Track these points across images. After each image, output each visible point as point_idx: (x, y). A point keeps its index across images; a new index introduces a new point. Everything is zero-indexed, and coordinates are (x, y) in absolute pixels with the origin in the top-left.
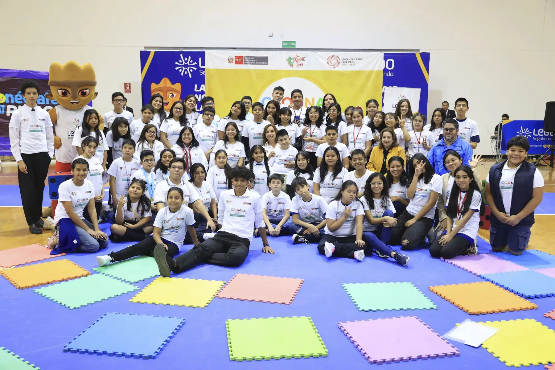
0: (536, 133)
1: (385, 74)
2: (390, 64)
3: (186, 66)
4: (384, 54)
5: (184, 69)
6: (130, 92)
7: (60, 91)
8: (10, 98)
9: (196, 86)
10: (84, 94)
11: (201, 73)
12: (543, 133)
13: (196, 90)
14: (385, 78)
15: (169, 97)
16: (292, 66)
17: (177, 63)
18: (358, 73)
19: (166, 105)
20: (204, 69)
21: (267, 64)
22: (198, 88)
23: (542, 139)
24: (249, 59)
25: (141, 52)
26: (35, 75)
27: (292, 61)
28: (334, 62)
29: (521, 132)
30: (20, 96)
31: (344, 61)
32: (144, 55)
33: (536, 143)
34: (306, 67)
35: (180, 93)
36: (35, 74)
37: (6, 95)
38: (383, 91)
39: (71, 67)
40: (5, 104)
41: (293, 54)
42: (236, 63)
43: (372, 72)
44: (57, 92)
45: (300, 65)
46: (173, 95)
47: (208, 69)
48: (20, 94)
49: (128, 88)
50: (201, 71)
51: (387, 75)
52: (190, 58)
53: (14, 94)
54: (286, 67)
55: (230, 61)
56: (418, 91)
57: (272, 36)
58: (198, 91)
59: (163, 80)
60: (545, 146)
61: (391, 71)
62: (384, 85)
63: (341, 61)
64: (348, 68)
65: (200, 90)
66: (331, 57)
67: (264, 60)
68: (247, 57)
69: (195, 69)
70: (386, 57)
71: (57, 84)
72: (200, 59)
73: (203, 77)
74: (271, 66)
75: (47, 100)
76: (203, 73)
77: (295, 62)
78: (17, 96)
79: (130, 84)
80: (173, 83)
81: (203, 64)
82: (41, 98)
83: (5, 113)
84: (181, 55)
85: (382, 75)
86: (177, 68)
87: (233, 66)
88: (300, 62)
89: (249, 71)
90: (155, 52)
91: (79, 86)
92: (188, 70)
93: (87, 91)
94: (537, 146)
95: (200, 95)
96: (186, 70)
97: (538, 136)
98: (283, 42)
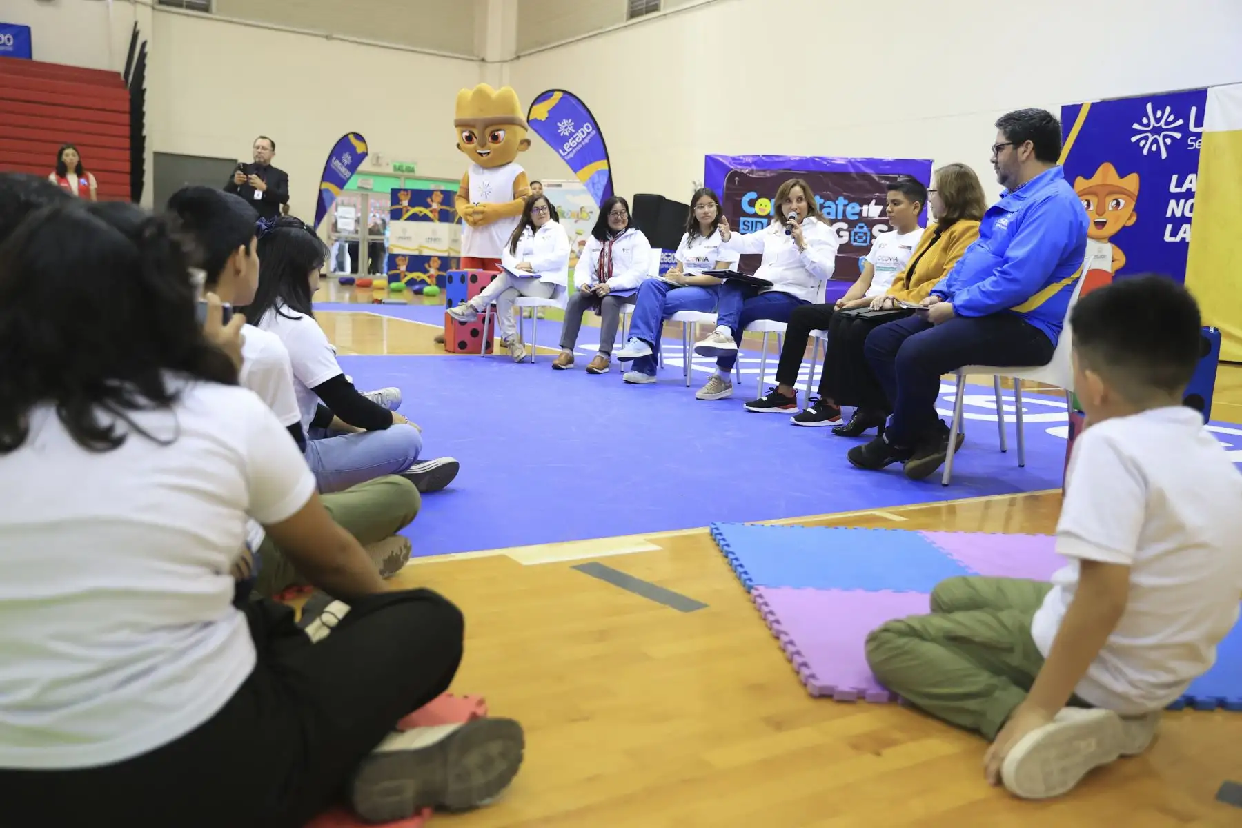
3: (1157, 130)
5: (1151, 139)
9: (1175, 178)
10: (495, 138)
11: (1192, 146)
13: (1173, 189)
15: (1110, 208)
17: (1135, 126)
19: (1101, 226)
20: (1199, 136)
22: (1179, 184)
26: (826, 165)
32: (1068, 115)
35: (1135, 199)
36: (825, 163)
37: (772, 200)
40: (769, 216)
46: (1118, 204)
47: (1211, 134)
50: (1192, 141)
52: (1168, 109)
58: (1178, 190)
59: (1101, 168)
65: (1184, 189)
69: (1178, 136)
72: (1194, 110)
73: (1196, 154)
75: (840, 209)
76: (1196, 145)
80: (1122, 174)
81: (1199, 122)
82: (829, 207)
84: (1149, 107)
86: (1134, 139)
90: (1093, 103)
92: (1161, 140)
93: (501, 133)
95: (1182, 201)
96: (1155, 141)
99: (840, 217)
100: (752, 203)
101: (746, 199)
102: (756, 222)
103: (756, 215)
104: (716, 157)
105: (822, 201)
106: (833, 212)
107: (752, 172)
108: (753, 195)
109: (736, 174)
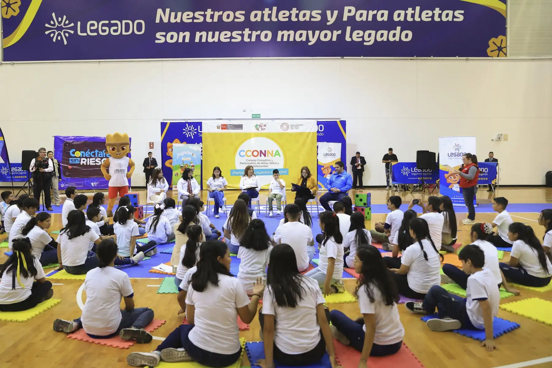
0: (413, 170)
1: (318, 134)
2: (321, 128)
3: (190, 131)
4: (317, 122)
5: (188, 133)
6: (153, 148)
7: (111, 148)
8: (83, 154)
9: (196, 143)
10: (123, 149)
12: (417, 170)
14: (318, 136)
16: (258, 130)
17: (184, 129)
18: (301, 134)
20: (201, 133)
21: (242, 129)
23: (417, 174)
24: (230, 126)
25: (162, 123)
27: (258, 127)
28: (285, 127)
29: (404, 170)
30: (89, 152)
31: (292, 126)
32: (163, 125)
33: (413, 176)
34: (267, 130)
36: (98, 139)
37: (81, 152)
38: (318, 145)
39: (117, 136)
40: (80, 157)
41: (258, 122)
42: (222, 129)
43: (309, 133)
44: (109, 149)
45: (263, 129)
47: (204, 133)
48: (89, 151)
49: (152, 146)
51: (319, 135)
52: (192, 126)
53: (85, 151)
54: (254, 130)
55: (218, 128)
56: (339, 145)
57: (245, 111)
59: (175, 141)
60: (419, 178)
61: (322, 132)
62: (317, 141)
63: (290, 126)
64: (294, 131)
66: (284, 124)
67: (240, 127)
68: (229, 125)
69: (196, 133)
70: (319, 123)
71: (110, 145)
72: (199, 127)
73: (201, 138)
74: (245, 130)
75: (104, 154)
76: (201, 135)
77: (260, 127)
78: (87, 152)
79: (153, 143)
80: (182, 142)
81: (201, 130)
82: (101, 153)
83: (80, 163)
84: (187, 125)
85: (316, 135)
86: (184, 133)
87: (220, 131)
88: (263, 128)
89: (230, 134)
90: (170, 123)
91: (121, 145)
92: (191, 133)
93: (125, 147)
94: (414, 178)
96: (190, 134)
97: (414, 172)
98: (252, 115)
99: (104, 156)
100: (74, 153)
101: (71, 152)
102: (76, 159)
103: (75, 157)
104: (58, 137)
105: (98, 151)
106: (102, 155)
107: (73, 142)
108: (74, 150)
109: (67, 143)
